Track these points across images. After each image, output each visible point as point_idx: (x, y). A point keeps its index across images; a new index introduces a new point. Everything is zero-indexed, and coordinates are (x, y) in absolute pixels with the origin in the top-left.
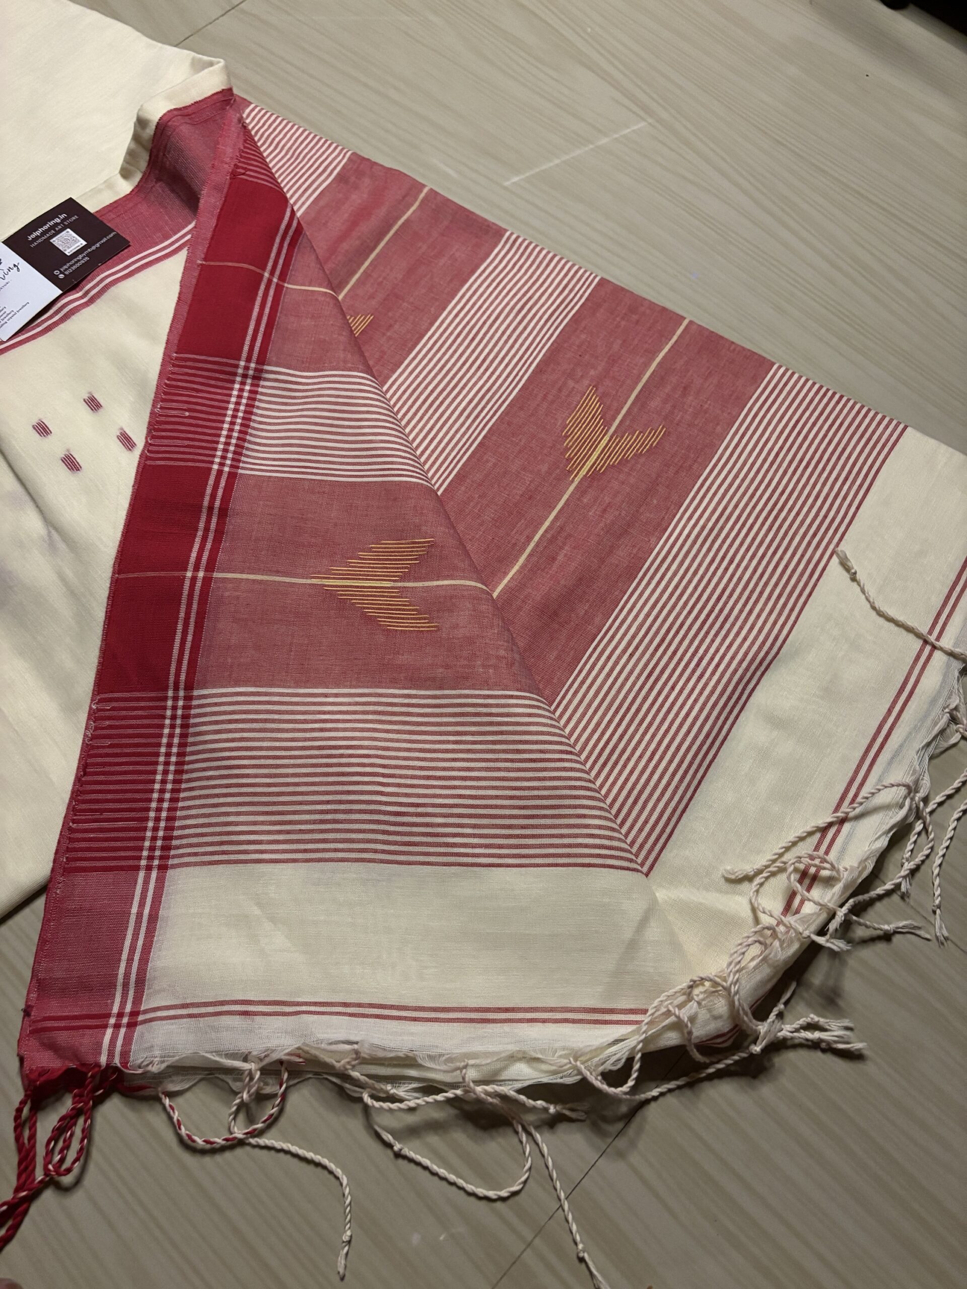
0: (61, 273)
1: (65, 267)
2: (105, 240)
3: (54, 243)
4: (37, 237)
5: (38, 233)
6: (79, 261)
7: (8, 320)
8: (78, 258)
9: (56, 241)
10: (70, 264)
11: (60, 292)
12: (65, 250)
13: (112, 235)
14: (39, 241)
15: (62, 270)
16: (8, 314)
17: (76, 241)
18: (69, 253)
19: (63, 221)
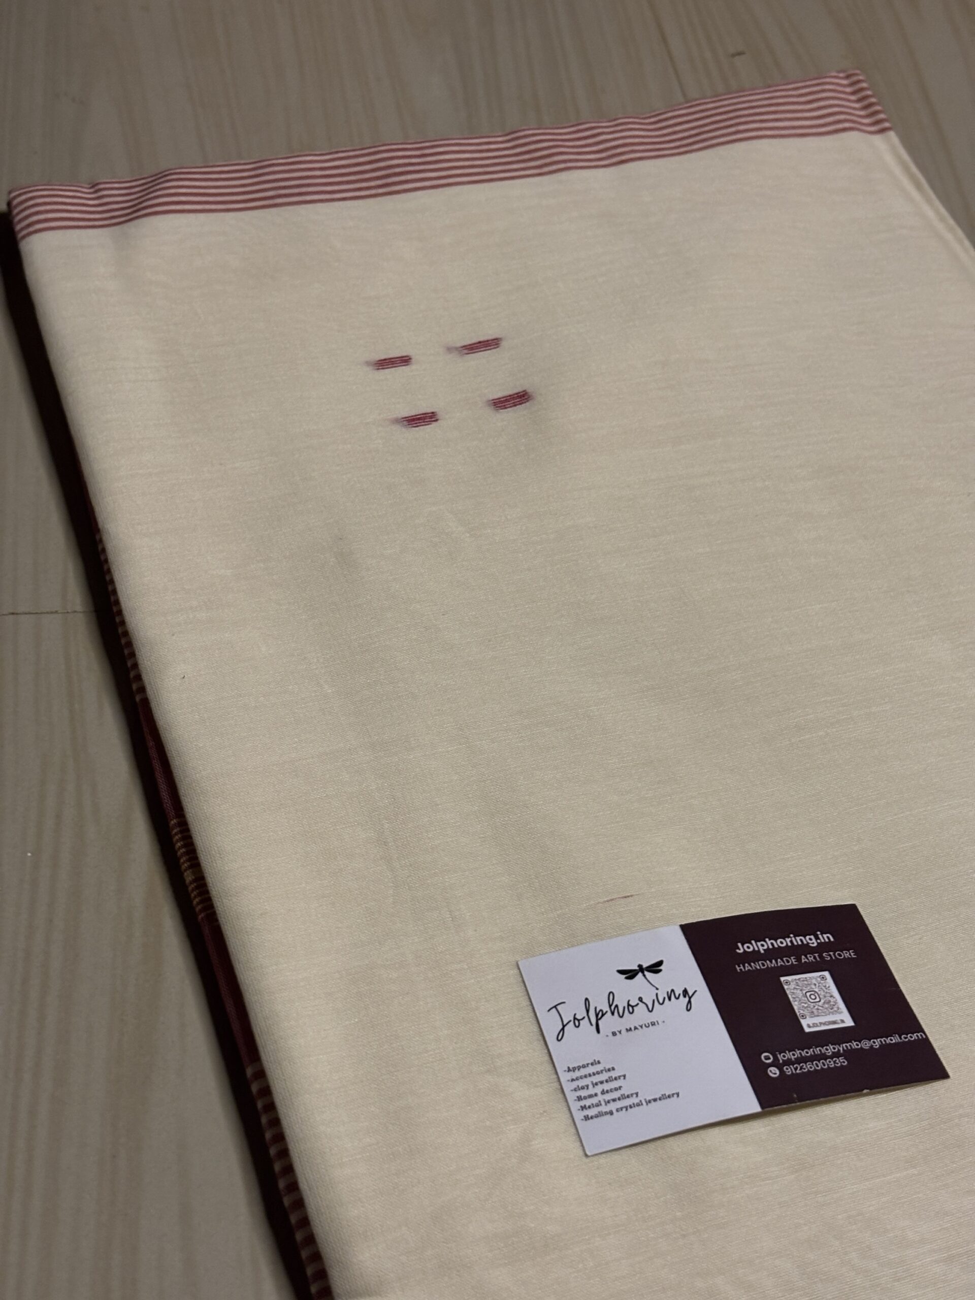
0: (775, 1064)
1: (789, 1055)
2: (895, 1039)
3: (786, 987)
4: (755, 956)
5: (762, 946)
6: (824, 1057)
7: (617, 1110)
8: (823, 1050)
9: (792, 984)
10: (804, 1054)
11: (757, 1108)
12: (804, 1017)
13: (915, 1036)
14: (758, 966)
15: (780, 1057)
16: (623, 1097)
17: (832, 1008)
18: (809, 1026)
19: (822, 948)
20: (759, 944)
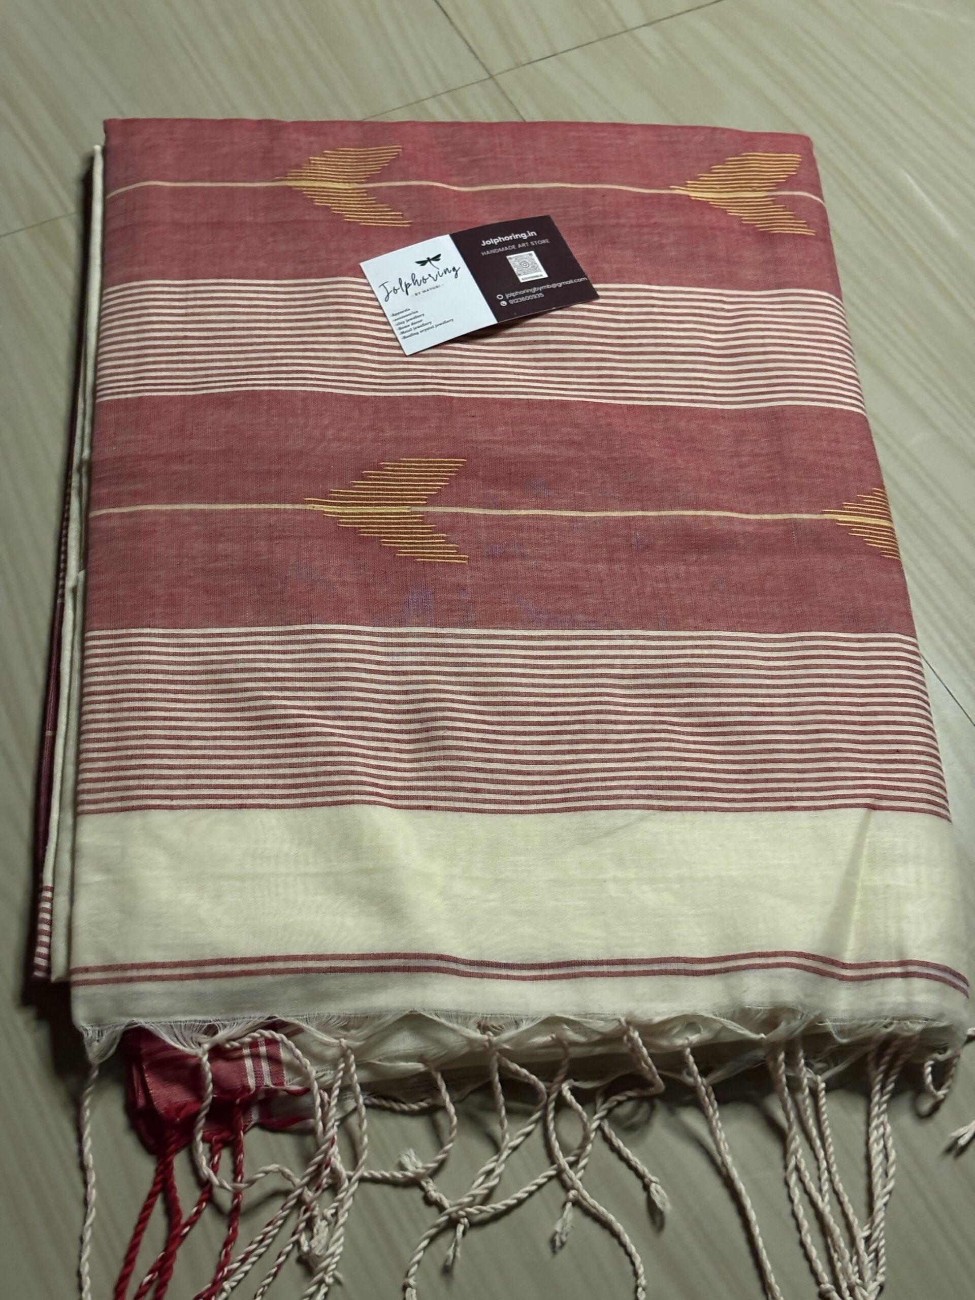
0: (505, 299)
1: (513, 294)
2: (570, 282)
3: (510, 261)
4: (493, 246)
5: (496, 241)
6: (531, 294)
7: (421, 332)
8: (531, 290)
9: (513, 259)
10: (520, 293)
11: (495, 322)
12: (520, 275)
13: (581, 280)
14: (494, 251)
15: (507, 296)
16: (424, 325)
17: (536, 269)
18: (523, 279)
19: (530, 239)
20: (494, 240)
